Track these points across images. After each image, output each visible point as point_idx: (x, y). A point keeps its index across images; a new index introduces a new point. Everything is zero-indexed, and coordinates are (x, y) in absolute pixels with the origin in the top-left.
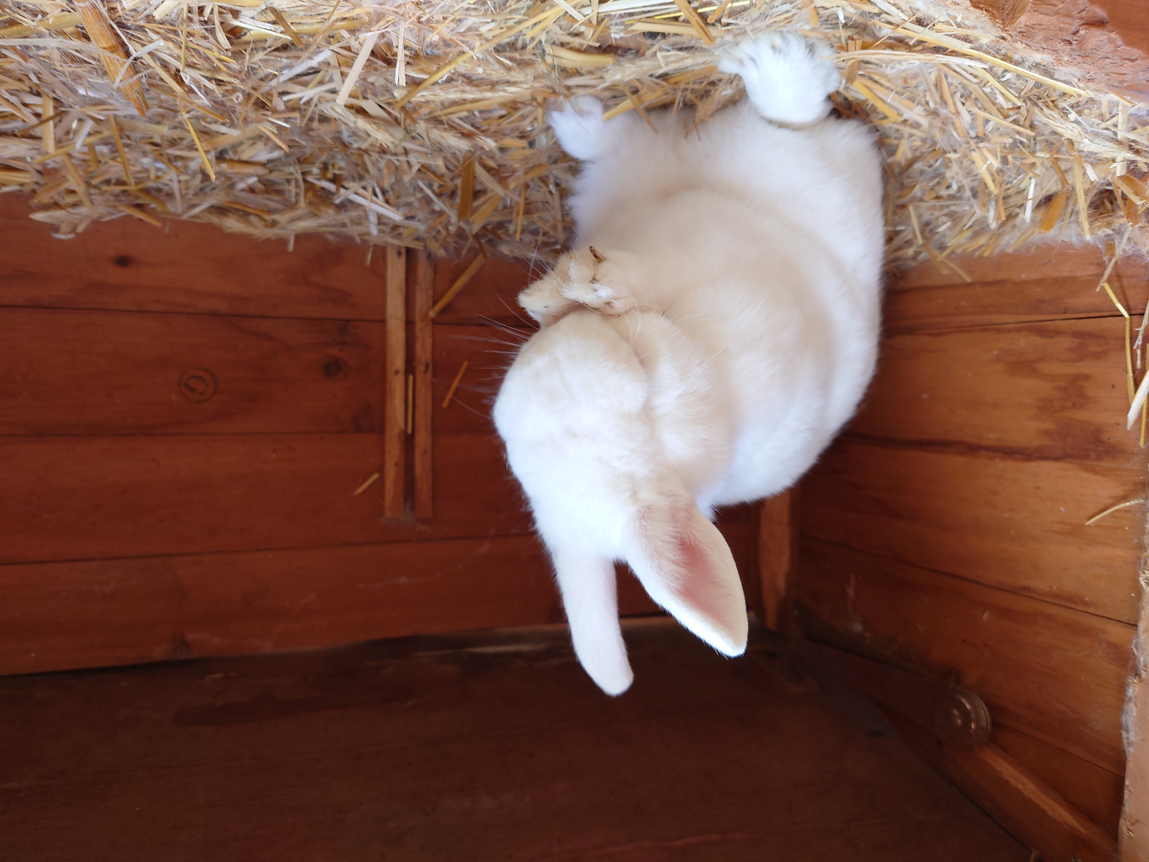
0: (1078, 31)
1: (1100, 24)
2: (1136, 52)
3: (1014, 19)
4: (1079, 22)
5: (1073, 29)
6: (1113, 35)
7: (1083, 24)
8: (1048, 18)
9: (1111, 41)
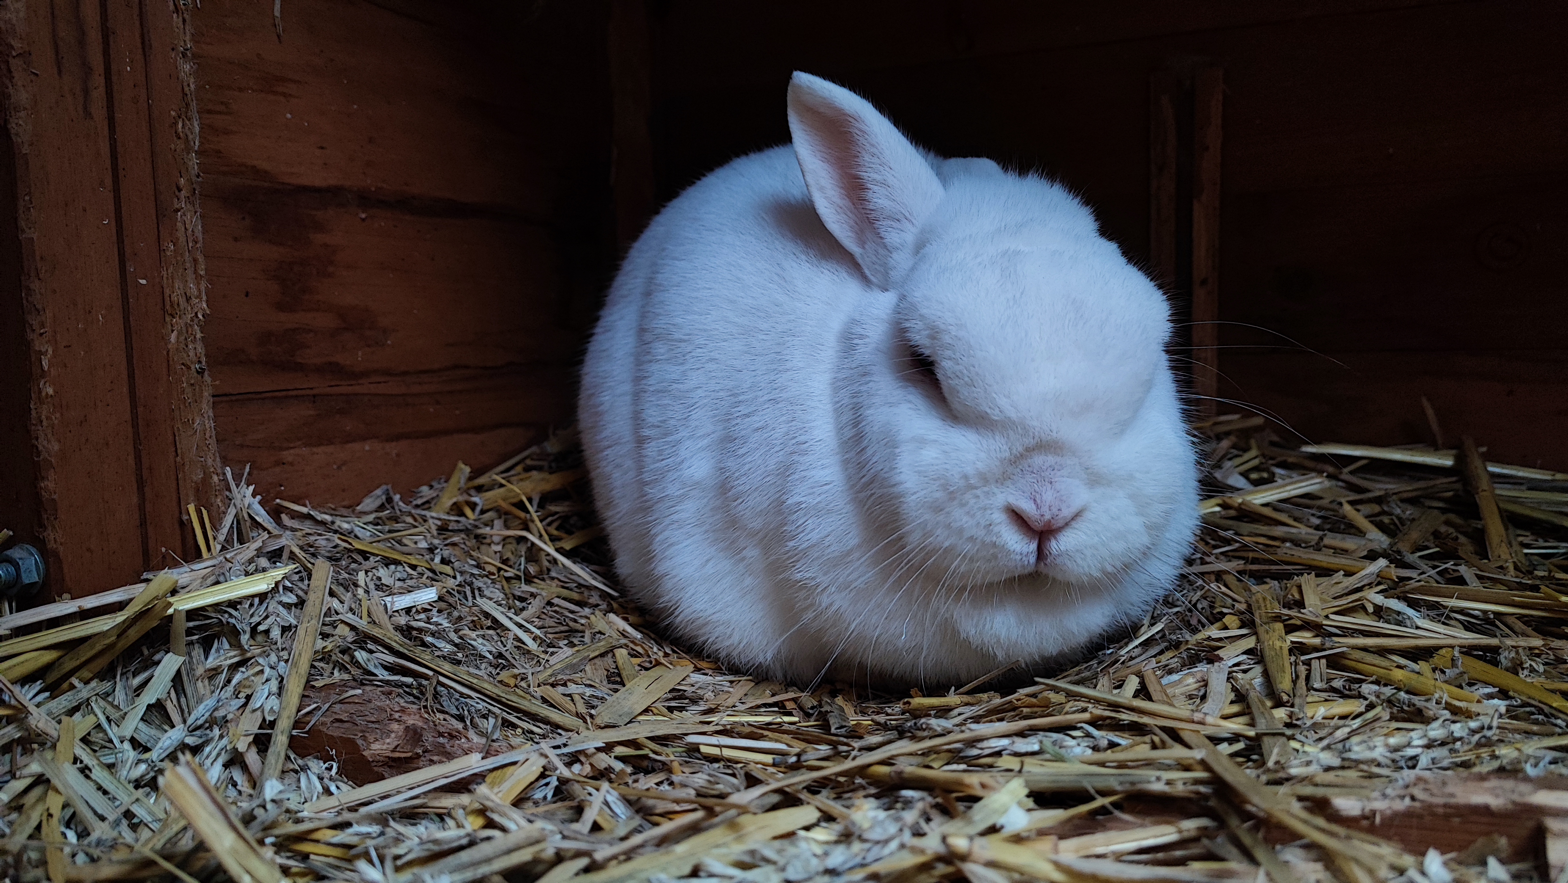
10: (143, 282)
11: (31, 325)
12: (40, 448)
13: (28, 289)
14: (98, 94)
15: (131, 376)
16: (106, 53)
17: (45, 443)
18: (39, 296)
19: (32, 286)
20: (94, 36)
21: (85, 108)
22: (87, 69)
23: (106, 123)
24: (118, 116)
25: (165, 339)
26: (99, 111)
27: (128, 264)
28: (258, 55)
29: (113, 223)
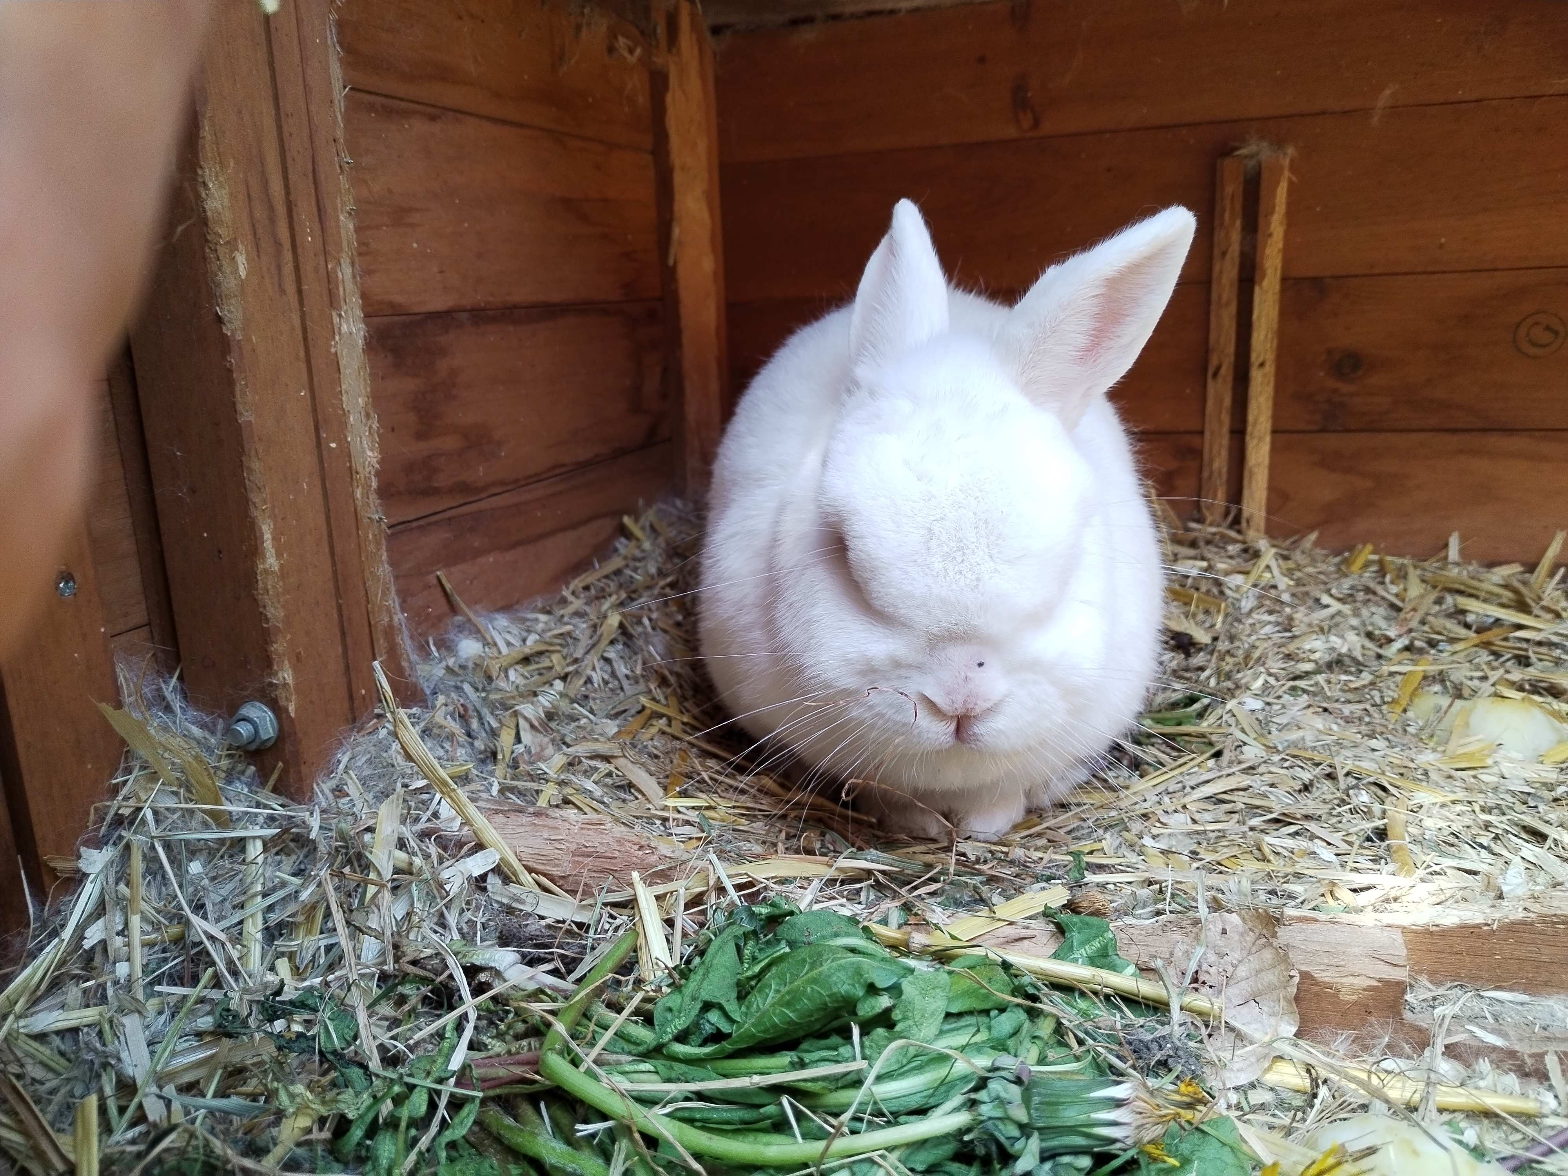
10: (333, 445)
11: (254, 504)
12: (269, 615)
13: (249, 468)
14: (288, 269)
15: (330, 535)
16: (291, 228)
17: (272, 610)
18: (259, 475)
19: (253, 466)
20: (281, 210)
21: (280, 286)
22: (279, 247)
23: (296, 297)
24: (305, 287)
25: (352, 496)
26: (290, 285)
27: (321, 431)
29: (308, 394)
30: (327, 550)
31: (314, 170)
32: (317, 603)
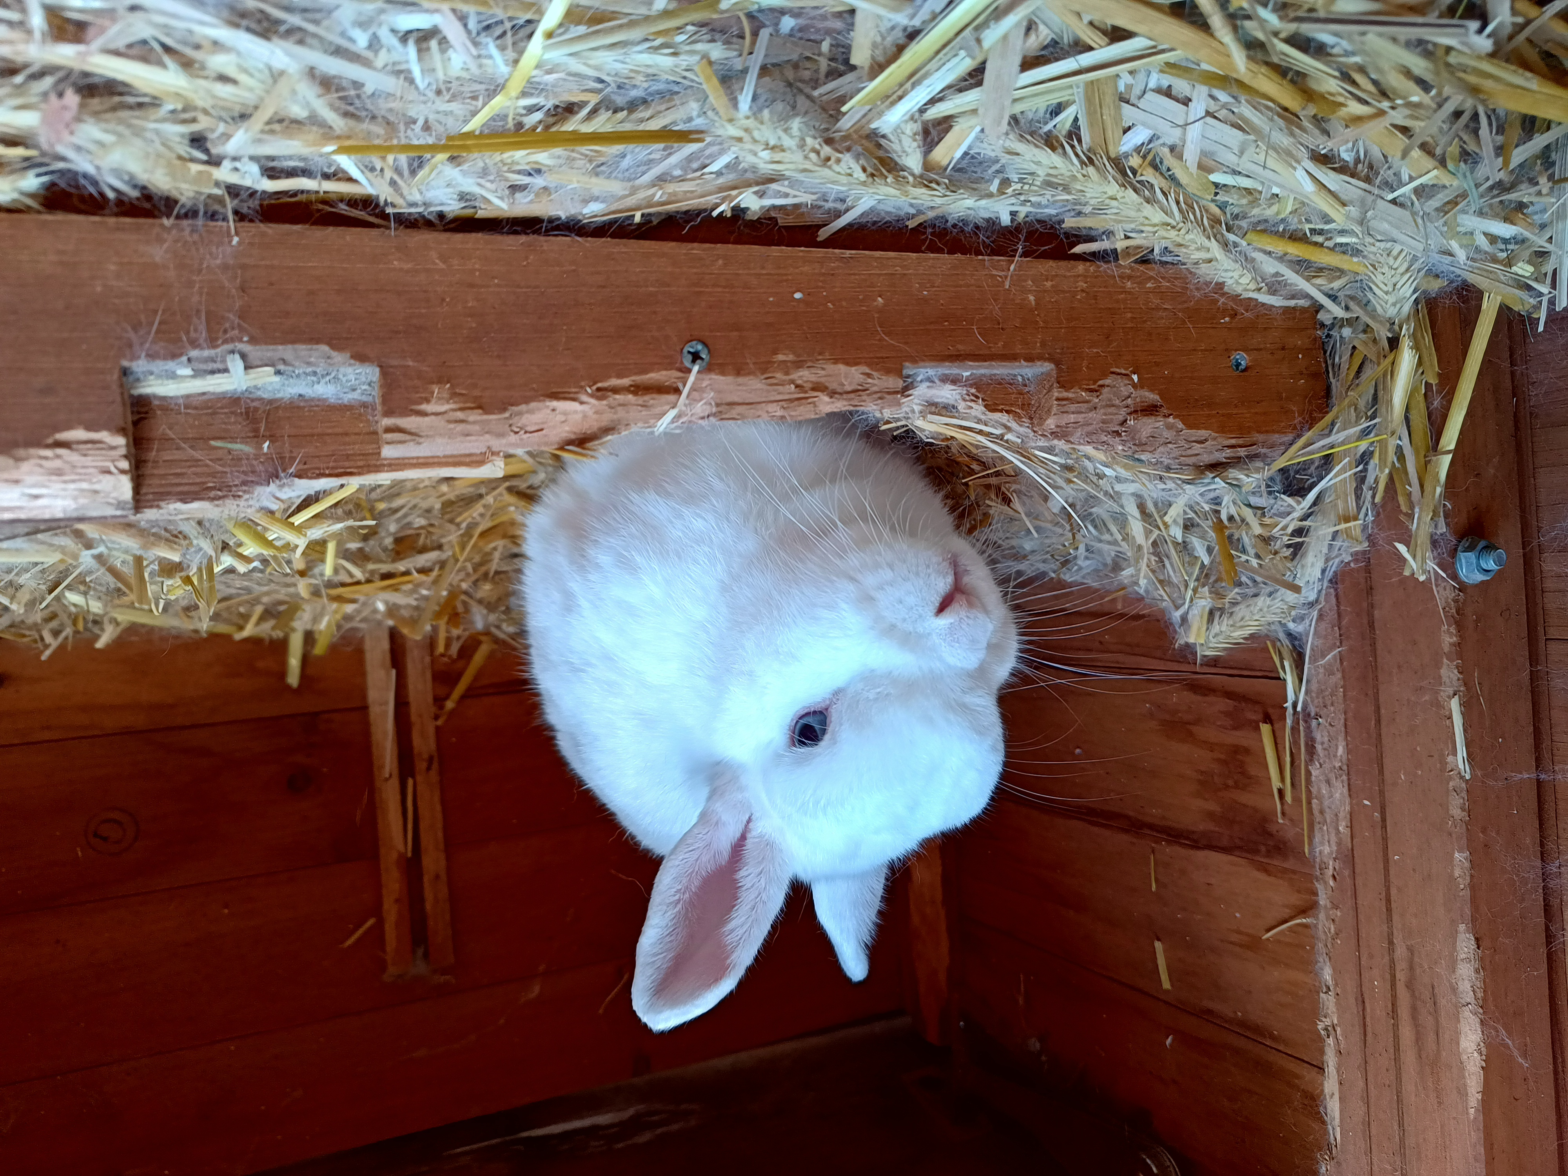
0: (1126, 421)
1: (1150, 410)
2: (1203, 433)
3: (1042, 420)
4: (1123, 412)
5: (1121, 418)
6: (1171, 420)
7: (1130, 414)
8: (1083, 415)
9: (1169, 427)
10: (1366, 802)
12: (1456, 671)
13: (1463, 810)
14: (1401, 965)
15: (1378, 723)
16: (1394, 997)
17: (1452, 675)
19: (1459, 811)
20: (1404, 1012)
21: (1412, 954)
22: (1409, 985)
23: (1395, 941)
24: (1385, 945)
25: (1348, 750)
26: (1400, 951)
27: (1379, 819)
28: (1263, 968)
29: (1390, 855)
30: (1383, 711)
31: (1365, 1035)
32: (1399, 667)
